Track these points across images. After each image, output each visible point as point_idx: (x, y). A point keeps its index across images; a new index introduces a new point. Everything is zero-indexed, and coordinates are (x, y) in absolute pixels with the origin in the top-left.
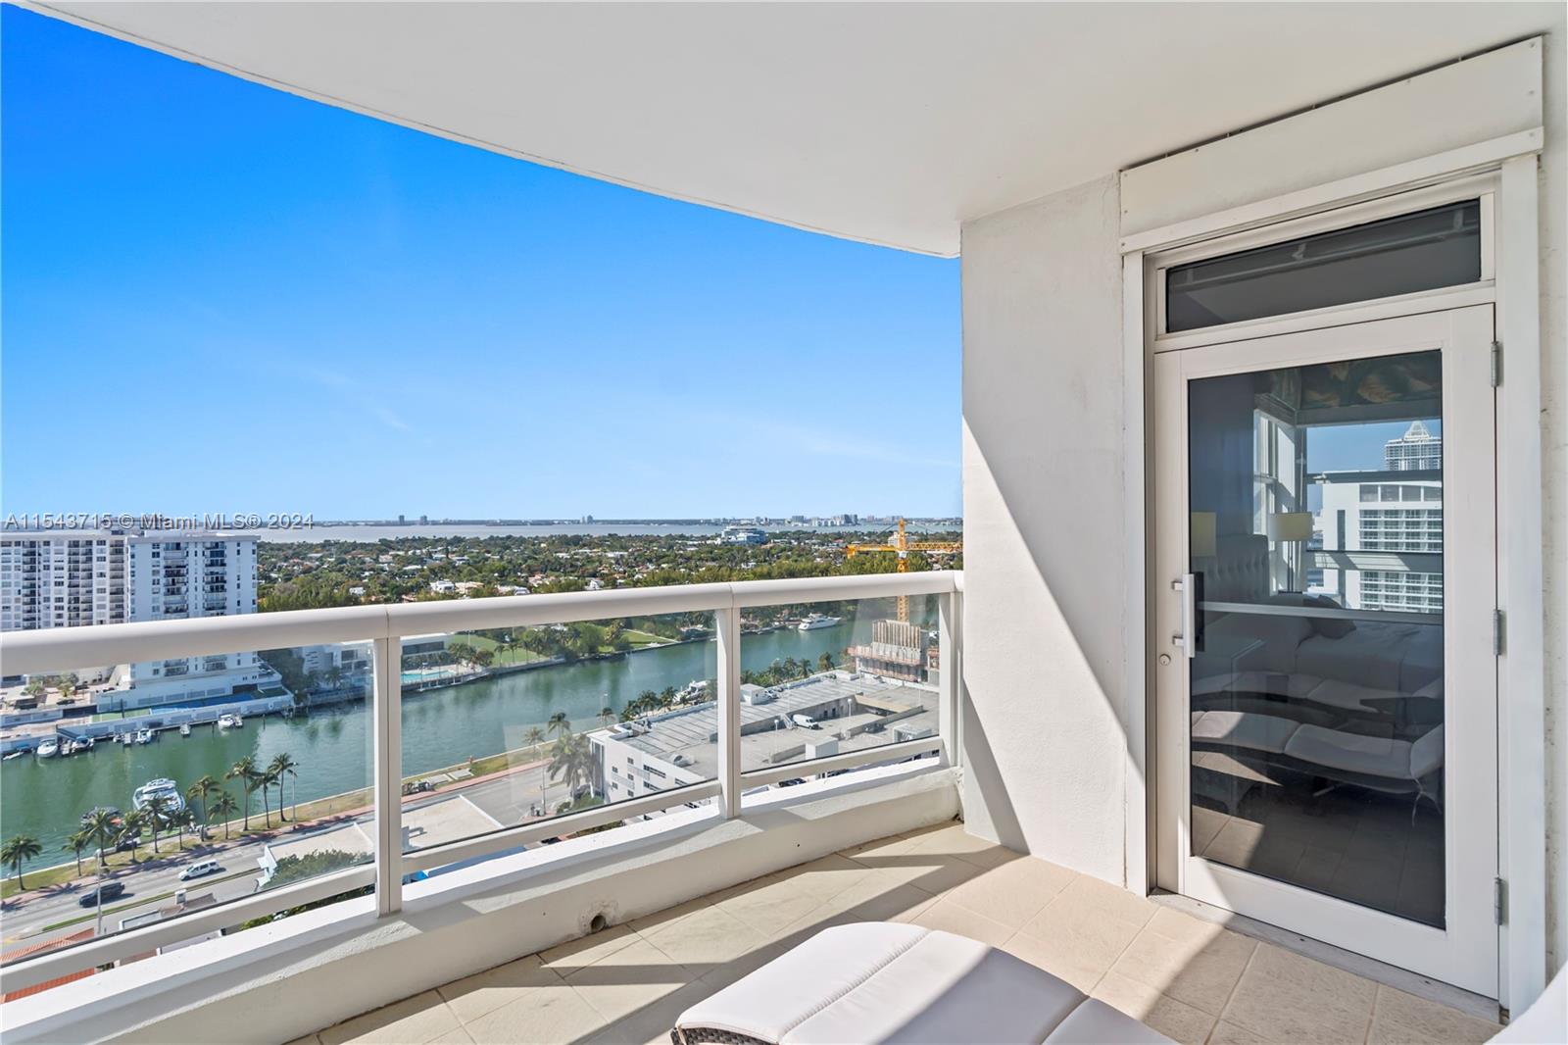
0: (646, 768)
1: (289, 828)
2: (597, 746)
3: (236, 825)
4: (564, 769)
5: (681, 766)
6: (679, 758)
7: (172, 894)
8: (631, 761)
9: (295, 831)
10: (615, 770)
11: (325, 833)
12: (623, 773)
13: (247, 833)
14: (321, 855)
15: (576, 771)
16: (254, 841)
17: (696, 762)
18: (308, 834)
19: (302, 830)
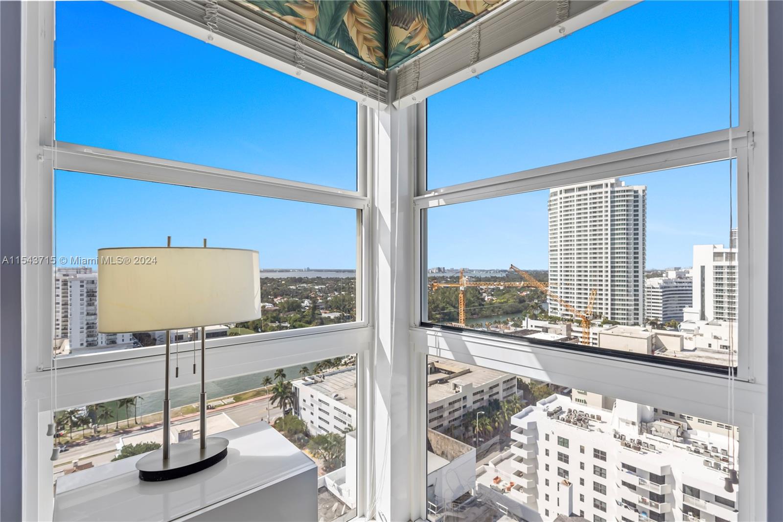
0: (320, 400)
1: (139, 427)
2: (296, 388)
3: (112, 425)
4: (278, 400)
5: (337, 400)
6: (337, 395)
7: (70, 462)
8: (312, 396)
9: (142, 429)
10: (304, 401)
11: (152, 432)
12: (308, 403)
13: (117, 430)
15: (285, 401)
16: (120, 433)
17: (346, 398)
18: (148, 431)
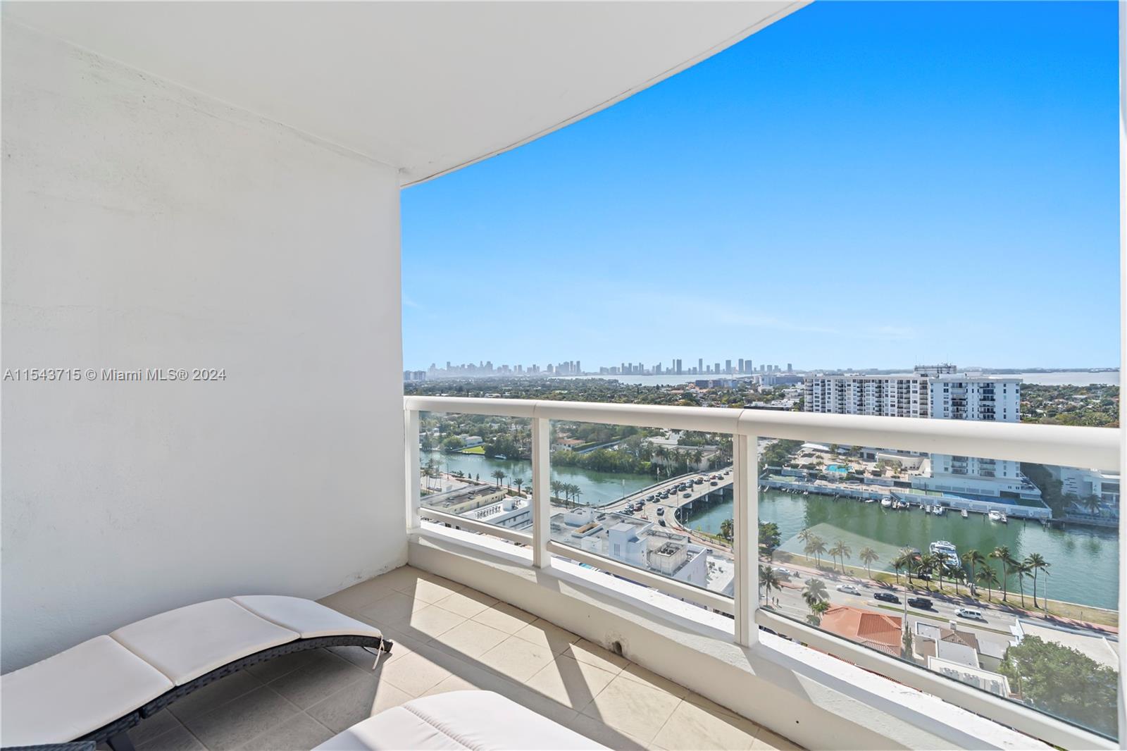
1: (1041, 615)
3: (997, 594)
7: (947, 621)
9: (1046, 619)
11: (1072, 633)
13: (1005, 603)
14: (1063, 648)
16: (1010, 611)
18: (1057, 627)
19: (1052, 620)
